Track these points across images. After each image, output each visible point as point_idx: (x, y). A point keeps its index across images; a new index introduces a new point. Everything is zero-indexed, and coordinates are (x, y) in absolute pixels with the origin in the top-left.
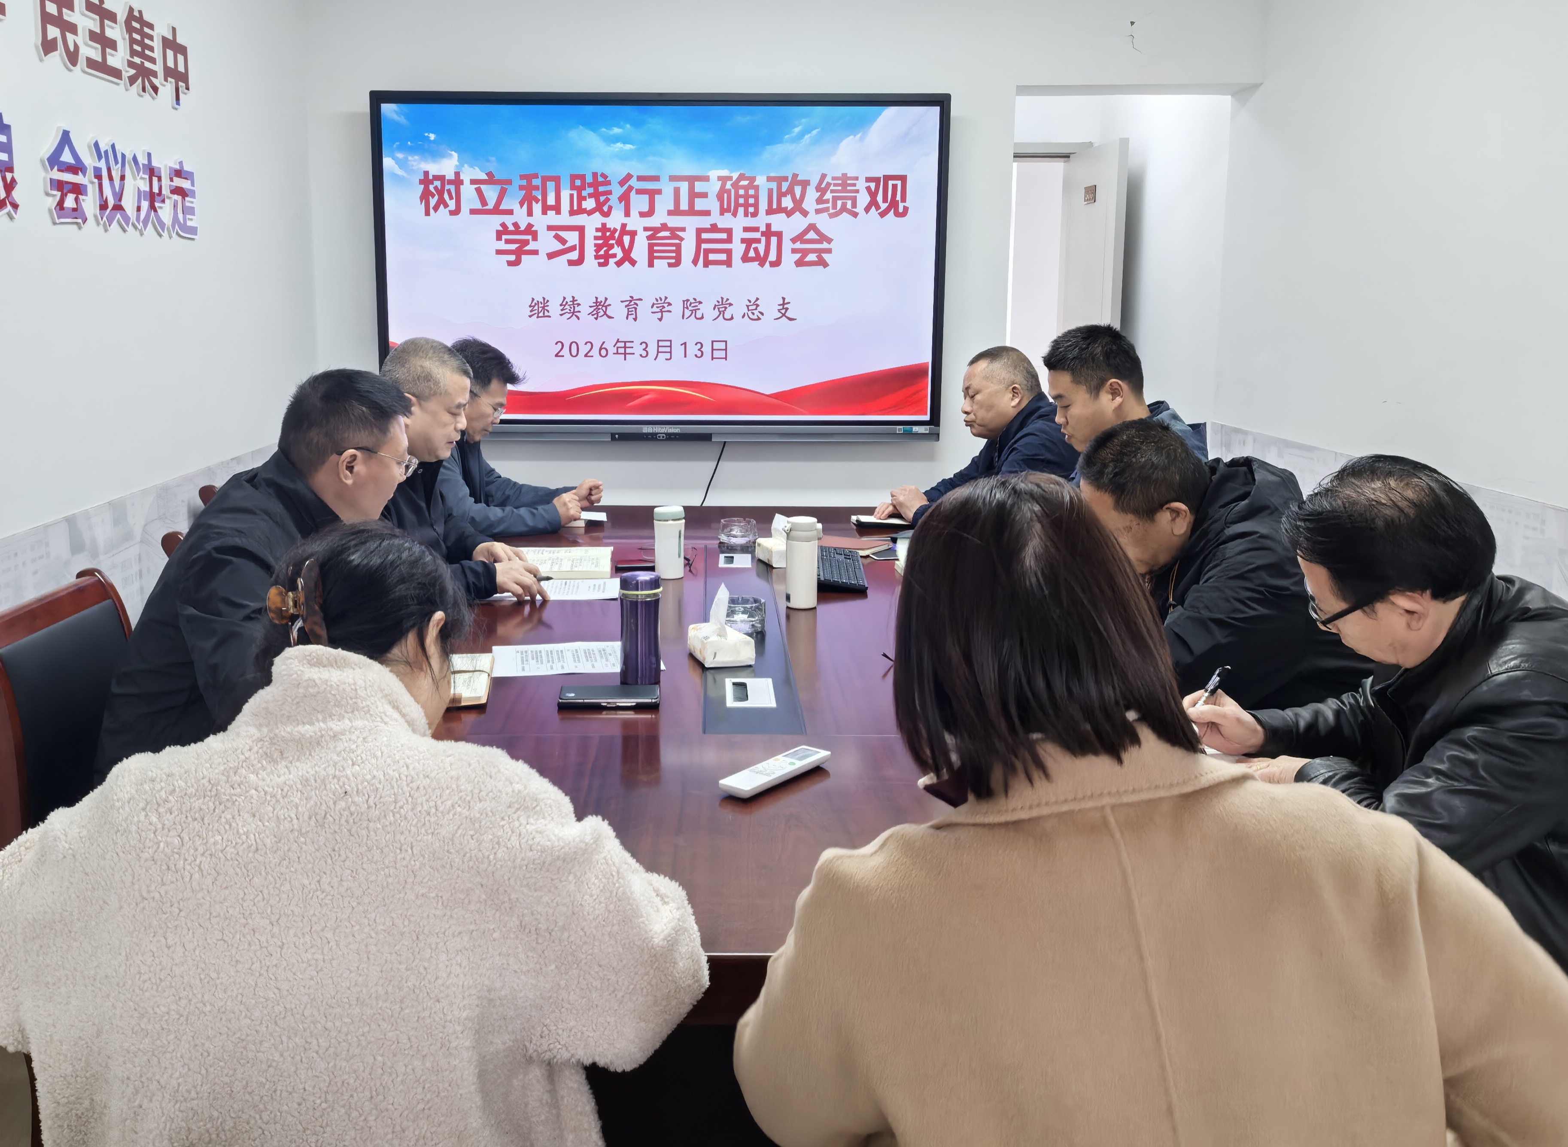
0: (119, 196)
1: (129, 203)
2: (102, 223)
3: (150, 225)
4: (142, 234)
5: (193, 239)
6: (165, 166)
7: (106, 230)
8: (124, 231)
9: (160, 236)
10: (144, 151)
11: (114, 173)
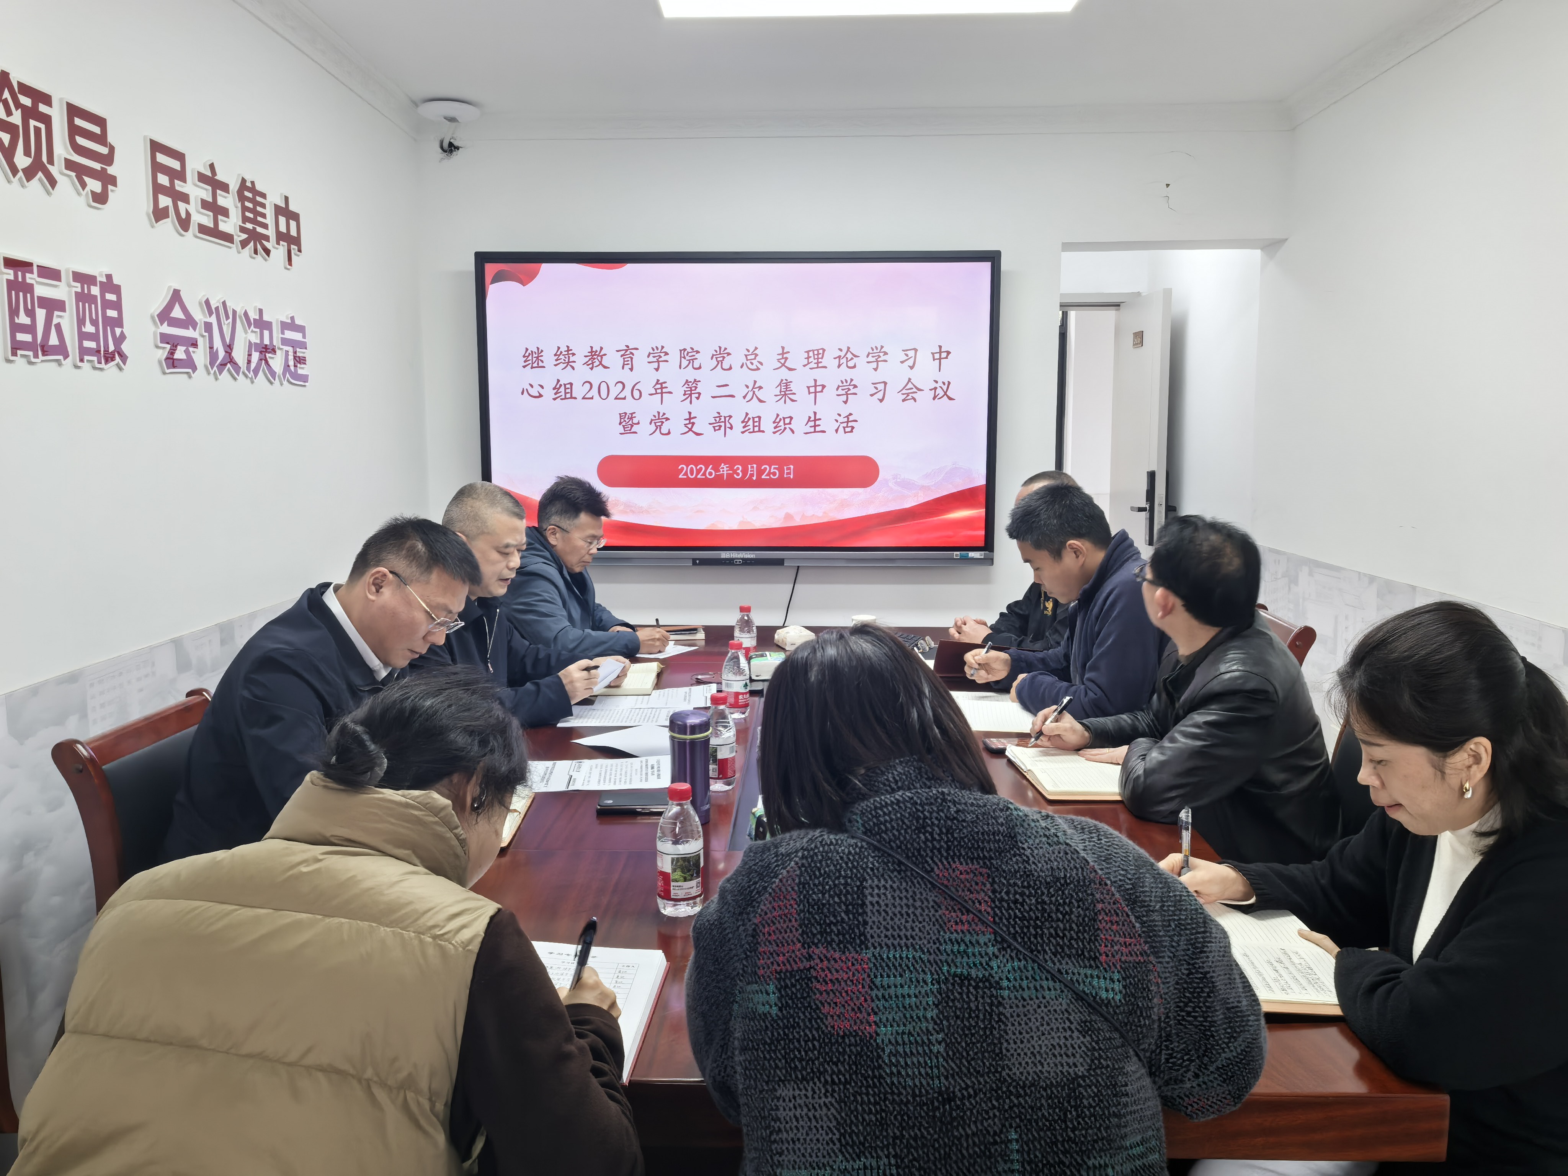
0: (229, 348)
1: (239, 355)
2: (212, 372)
3: (261, 373)
4: (252, 382)
5: (305, 386)
6: (277, 320)
7: (217, 379)
8: (235, 379)
9: (271, 383)
10: (255, 307)
11: (225, 328)
